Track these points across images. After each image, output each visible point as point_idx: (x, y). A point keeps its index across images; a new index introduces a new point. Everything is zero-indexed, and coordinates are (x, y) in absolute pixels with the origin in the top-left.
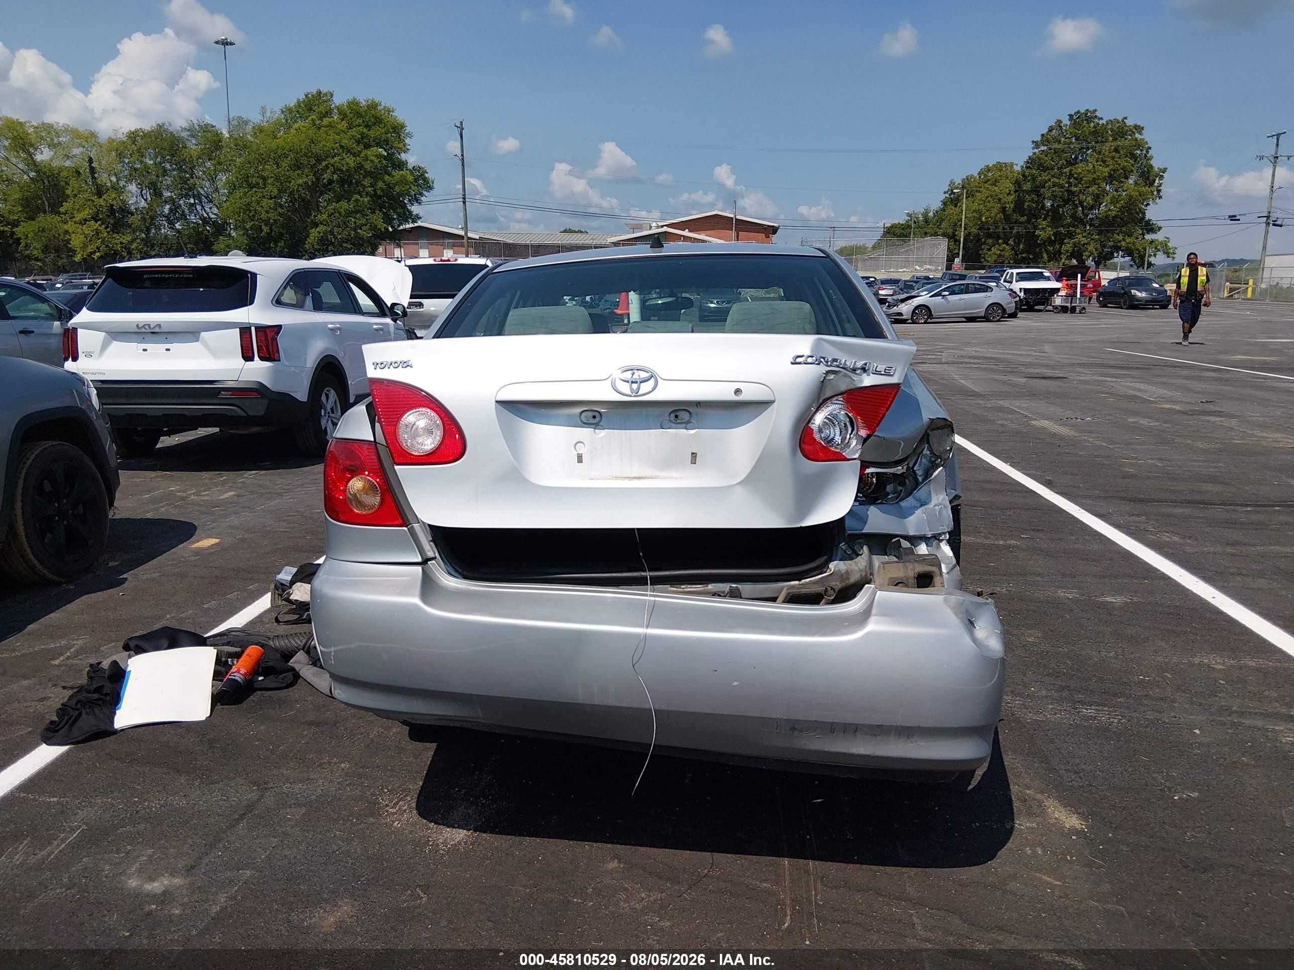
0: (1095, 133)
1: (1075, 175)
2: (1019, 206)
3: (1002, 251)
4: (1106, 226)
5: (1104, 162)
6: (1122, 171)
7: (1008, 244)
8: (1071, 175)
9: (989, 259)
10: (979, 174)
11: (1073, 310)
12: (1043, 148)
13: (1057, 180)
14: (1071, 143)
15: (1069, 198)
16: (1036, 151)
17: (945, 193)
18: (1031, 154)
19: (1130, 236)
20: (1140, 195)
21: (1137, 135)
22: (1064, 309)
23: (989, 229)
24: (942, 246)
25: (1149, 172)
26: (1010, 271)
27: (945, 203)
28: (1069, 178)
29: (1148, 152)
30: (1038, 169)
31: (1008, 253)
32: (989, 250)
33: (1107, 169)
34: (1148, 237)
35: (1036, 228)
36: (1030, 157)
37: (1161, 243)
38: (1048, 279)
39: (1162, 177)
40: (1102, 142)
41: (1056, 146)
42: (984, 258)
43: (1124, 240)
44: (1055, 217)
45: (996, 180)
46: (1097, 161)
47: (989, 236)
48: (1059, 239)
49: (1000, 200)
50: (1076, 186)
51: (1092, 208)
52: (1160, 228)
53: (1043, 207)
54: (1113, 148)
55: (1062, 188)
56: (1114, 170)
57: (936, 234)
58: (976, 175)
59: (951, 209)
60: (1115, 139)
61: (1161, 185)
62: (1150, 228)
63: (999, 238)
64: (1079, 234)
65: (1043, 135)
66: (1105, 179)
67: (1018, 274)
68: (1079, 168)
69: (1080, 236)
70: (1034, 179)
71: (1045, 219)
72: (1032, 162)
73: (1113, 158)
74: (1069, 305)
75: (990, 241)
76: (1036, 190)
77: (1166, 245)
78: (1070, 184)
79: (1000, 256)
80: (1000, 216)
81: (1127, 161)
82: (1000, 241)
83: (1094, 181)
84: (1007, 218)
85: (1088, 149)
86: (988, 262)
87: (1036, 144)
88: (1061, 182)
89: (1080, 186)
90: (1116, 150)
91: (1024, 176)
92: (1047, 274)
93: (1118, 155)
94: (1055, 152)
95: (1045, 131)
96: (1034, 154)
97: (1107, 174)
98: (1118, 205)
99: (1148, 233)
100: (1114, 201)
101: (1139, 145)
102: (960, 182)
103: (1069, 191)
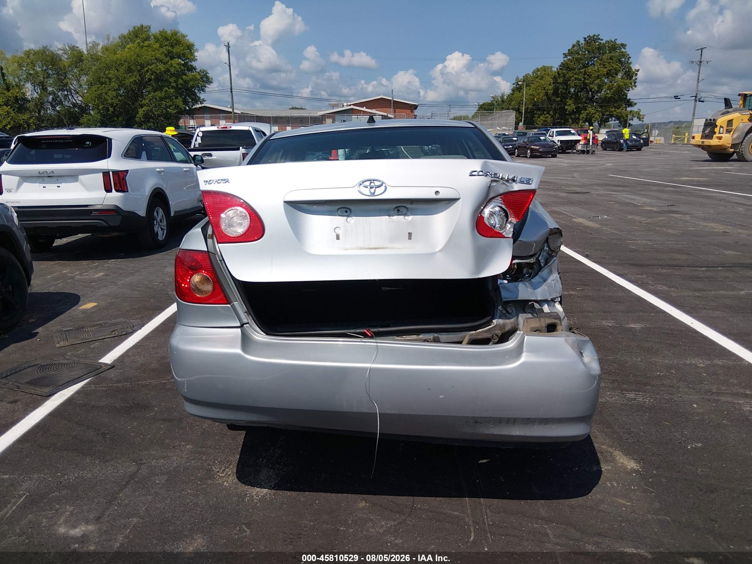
0: (599, 49)
1: (588, 73)
2: (556, 92)
3: (546, 118)
4: (605, 102)
5: (604, 65)
6: (614, 71)
7: (549, 114)
8: (585, 74)
9: (539, 123)
10: (533, 73)
11: (588, 152)
12: (569, 57)
13: (577, 76)
14: (585, 54)
15: (584, 87)
16: (565, 59)
17: (513, 84)
18: (562, 61)
19: (618, 108)
20: (624, 85)
21: (623, 50)
22: (583, 152)
23: (538, 105)
24: (512, 115)
25: (629, 71)
26: (552, 130)
27: (513, 90)
28: (584, 75)
29: (629, 60)
30: (567, 69)
31: (549, 120)
32: (539, 117)
33: (605, 70)
34: (629, 109)
35: (565, 104)
36: (562, 63)
37: (636, 112)
38: (573, 134)
39: (636, 75)
40: (603, 53)
41: (577, 56)
42: (536, 122)
43: (615, 111)
44: (577, 98)
45: (542, 77)
46: (600, 65)
47: (539, 109)
48: (578, 111)
49: (544, 88)
50: (588, 80)
51: (598, 92)
52: (635, 104)
53: (569, 92)
54: (609, 57)
55: (580, 81)
56: (610, 70)
57: (508, 109)
58: (531, 73)
59: (517, 94)
60: (610, 52)
61: (636, 79)
62: (630, 104)
63: (544, 110)
64: (589, 108)
65: (569, 50)
66: (604, 75)
67: (556, 132)
68: (590, 69)
69: (590, 109)
70: (564, 76)
71: (570, 100)
72: (563, 66)
73: (609, 63)
74: (585, 149)
75: (539, 112)
76: (565, 83)
77: (639, 114)
78: (585, 78)
79: (545, 121)
80: (545, 98)
81: (617, 65)
82: (545, 112)
83: (598, 77)
84: (549, 99)
85: (595, 58)
86: (538, 124)
87: (565, 55)
88: (580, 77)
89: (590, 79)
90: (611, 59)
91: (558, 74)
92: (573, 131)
93: (612, 61)
94: (576, 60)
95: (570, 47)
96: (565, 61)
97: (606, 73)
98: (612, 91)
99: (629, 107)
100: (610, 88)
101: (624, 55)
102: (522, 78)
103: (584, 83)
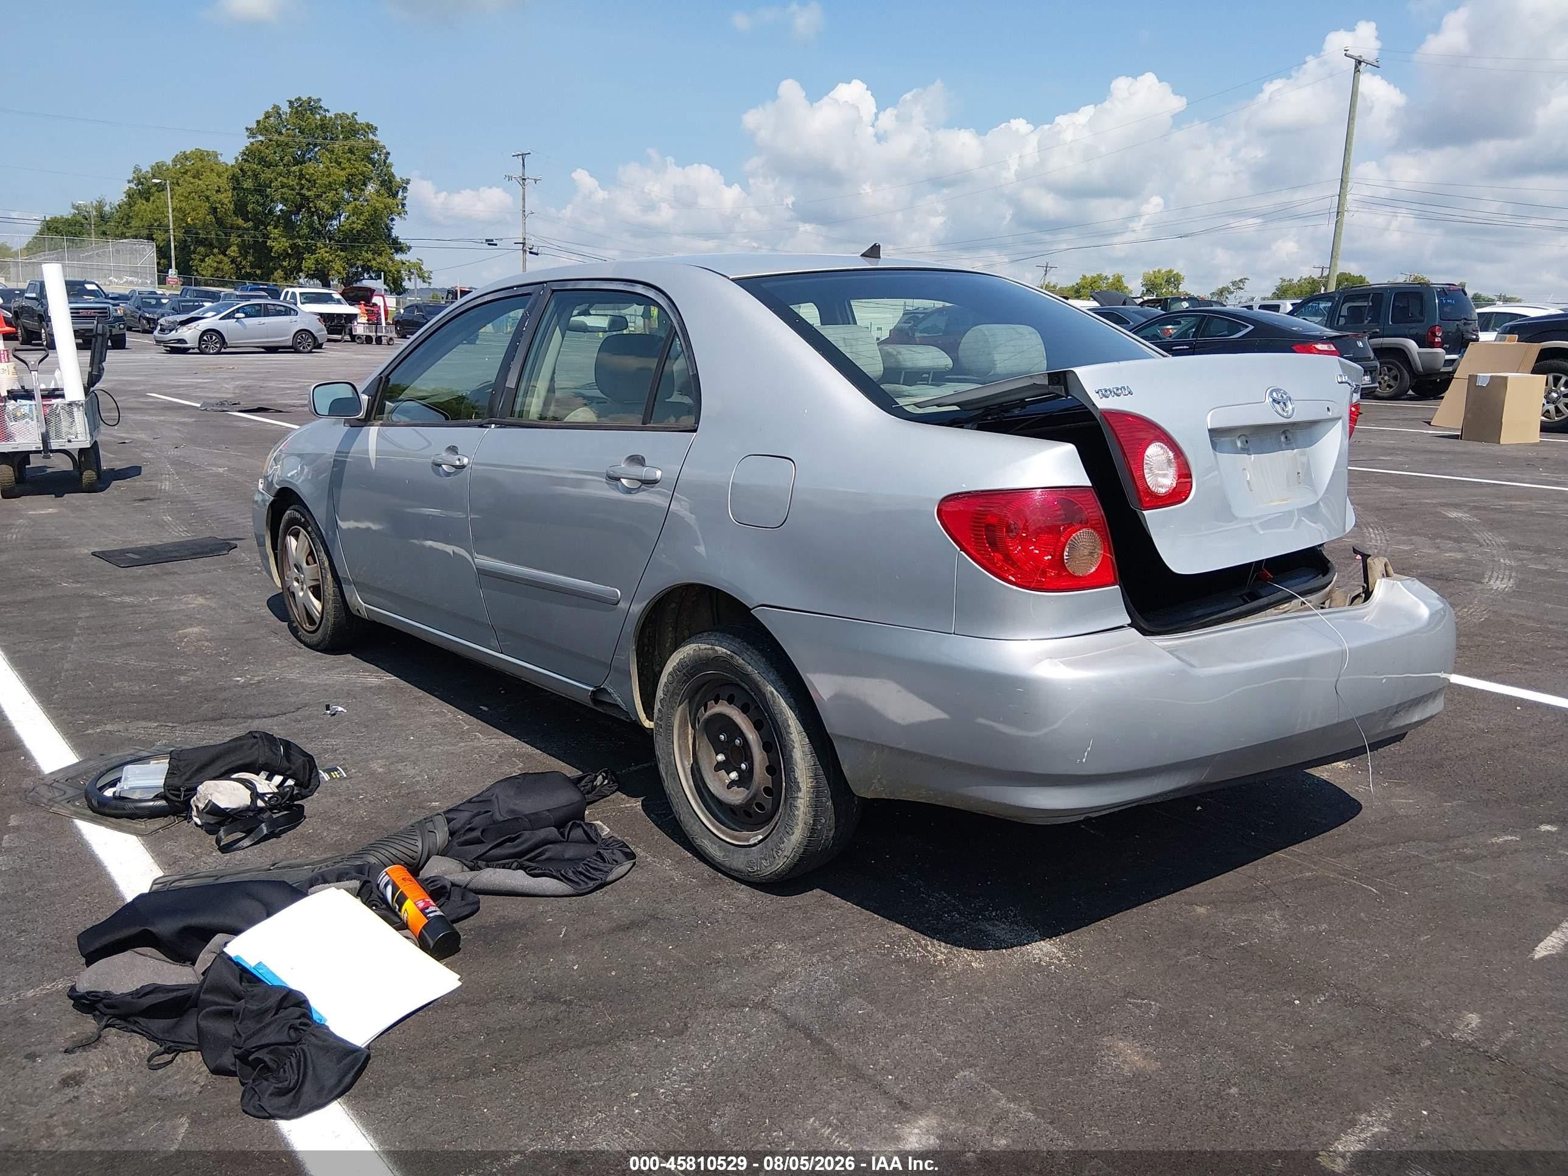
0: (323, 127)
1: (307, 176)
2: (240, 209)
3: (220, 263)
4: (350, 241)
5: (339, 164)
6: (361, 177)
7: (225, 255)
8: (301, 176)
9: (204, 273)
10: (174, 161)
11: (379, 341)
12: (261, 138)
13: (285, 180)
14: (294, 136)
15: (302, 204)
16: (252, 140)
17: (129, 182)
18: (248, 144)
19: (380, 255)
20: (386, 208)
21: (371, 136)
22: (369, 340)
23: (197, 234)
24: (148, 253)
25: (390, 182)
26: (291, 290)
27: (130, 195)
28: (300, 179)
29: (387, 158)
30: (260, 163)
31: (227, 266)
32: (203, 261)
33: (342, 173)
34: (398, 257)
35: (266, 236)
36: (247, 147)
37: (415, 265)
38: (339, 302)
39: (405, 189)
40: (332, 139)
41: (276, 137)
42: (197, 271)
43: (374, 259)
44: (287, 223)
45: (198, 172)
46: (331, 162)
47: (200, 242)
48: (297, 254)
49: (208, 198)
50: (309, 190)
51: (331, 218)
52: (409, 248)
53: (271, 212)
54: (347, 148)
55: (293, 190)
56: (352, 175)
57: (123, 236)
58: (169, 162)
59: (141, 205)
60: (346, 138)
61: (405, 198)
62: (399, 248)
63: (211, 246)
64: (320, 248)
65: (258, 122)
66: (342, 184)
67: (300, 294)
68: (310, 168)
69: (322, 251)
70: (256, 176)
71: (276, 227)
72: (249, 154)
73: (349, 160)
74: (373, 334)
75: (201, 249)
76: (260, 189)
77: (421, 269)
78: (302, 187)
79: (217, 269)
80: (210, 218)
81: (365, 166)
82: (216, 251)
83: (330, 186)
84: (220, 222)
85: (315, 146)
86: (203, 276)
87: (252, 133)
88: (291, 183)
89: (315, 189)
90: (351, 151)
91: (241, 170)
92: (337, 296)
93: (354, 158)
94: (278, 146)
95: (261, 117)
96: (252, 144)
97: (344, 179)
98: (362, 217)
99: (397, 252)
100: (358, 212)
101: (375, 147)
102: (150, 170)
103: (303, 196)
